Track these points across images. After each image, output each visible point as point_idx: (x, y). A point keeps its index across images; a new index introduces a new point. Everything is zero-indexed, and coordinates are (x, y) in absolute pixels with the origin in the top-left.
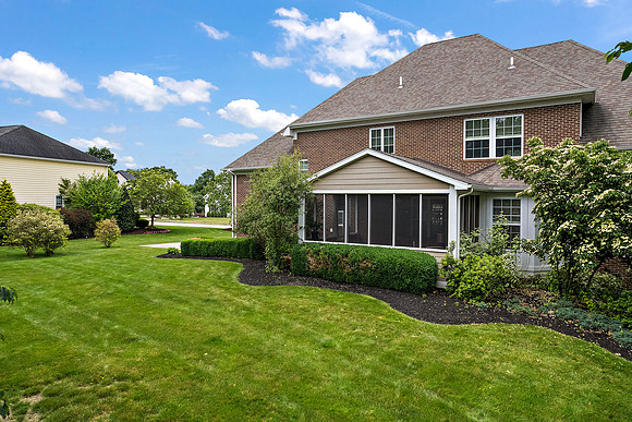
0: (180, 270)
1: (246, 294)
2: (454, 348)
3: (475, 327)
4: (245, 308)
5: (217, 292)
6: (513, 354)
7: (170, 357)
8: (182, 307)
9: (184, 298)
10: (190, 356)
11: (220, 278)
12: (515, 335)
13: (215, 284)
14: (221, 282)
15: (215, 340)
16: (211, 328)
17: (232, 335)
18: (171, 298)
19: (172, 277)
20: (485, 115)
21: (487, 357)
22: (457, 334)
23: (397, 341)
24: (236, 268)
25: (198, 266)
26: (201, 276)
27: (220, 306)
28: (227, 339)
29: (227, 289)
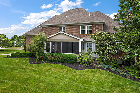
0: (12, 61)
1: (32, 66)
2: (83, 75)
3: (86, 70)
4: (33, 70)
5: (24, 66)
6: (95, 75)
7: (15, 85)
8: (15, 71)
9: (15, 69)
10: (21, 84)
11: (24, 63)
12: (94, 71)
13: (23, 64)
14: (25, 64)
15: (27, 79)
16: (25, 76)
17: (31, 77)
18: (11, 69)
19: (10, 63)
20: (85, 25)
21: (90, 76)
22: (83, 72)
23: (71, 75)
24: (27, 60)
25: (17, 60)
26: (18, 62)
27: (26, 70)
28: (30, 78)
29: (27, 65)
